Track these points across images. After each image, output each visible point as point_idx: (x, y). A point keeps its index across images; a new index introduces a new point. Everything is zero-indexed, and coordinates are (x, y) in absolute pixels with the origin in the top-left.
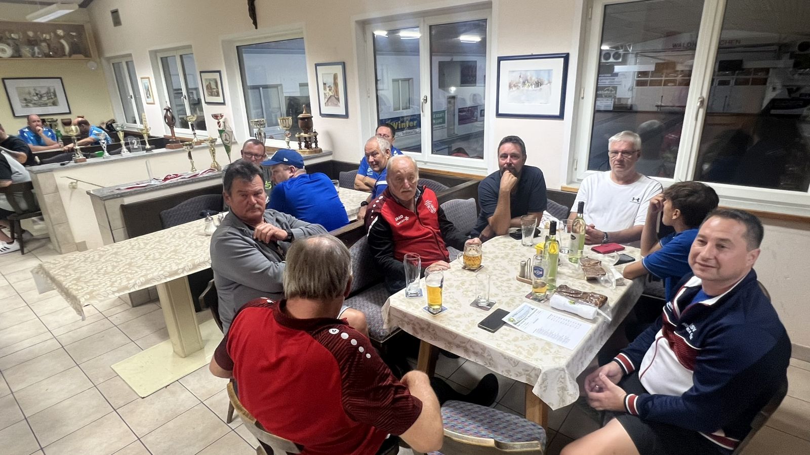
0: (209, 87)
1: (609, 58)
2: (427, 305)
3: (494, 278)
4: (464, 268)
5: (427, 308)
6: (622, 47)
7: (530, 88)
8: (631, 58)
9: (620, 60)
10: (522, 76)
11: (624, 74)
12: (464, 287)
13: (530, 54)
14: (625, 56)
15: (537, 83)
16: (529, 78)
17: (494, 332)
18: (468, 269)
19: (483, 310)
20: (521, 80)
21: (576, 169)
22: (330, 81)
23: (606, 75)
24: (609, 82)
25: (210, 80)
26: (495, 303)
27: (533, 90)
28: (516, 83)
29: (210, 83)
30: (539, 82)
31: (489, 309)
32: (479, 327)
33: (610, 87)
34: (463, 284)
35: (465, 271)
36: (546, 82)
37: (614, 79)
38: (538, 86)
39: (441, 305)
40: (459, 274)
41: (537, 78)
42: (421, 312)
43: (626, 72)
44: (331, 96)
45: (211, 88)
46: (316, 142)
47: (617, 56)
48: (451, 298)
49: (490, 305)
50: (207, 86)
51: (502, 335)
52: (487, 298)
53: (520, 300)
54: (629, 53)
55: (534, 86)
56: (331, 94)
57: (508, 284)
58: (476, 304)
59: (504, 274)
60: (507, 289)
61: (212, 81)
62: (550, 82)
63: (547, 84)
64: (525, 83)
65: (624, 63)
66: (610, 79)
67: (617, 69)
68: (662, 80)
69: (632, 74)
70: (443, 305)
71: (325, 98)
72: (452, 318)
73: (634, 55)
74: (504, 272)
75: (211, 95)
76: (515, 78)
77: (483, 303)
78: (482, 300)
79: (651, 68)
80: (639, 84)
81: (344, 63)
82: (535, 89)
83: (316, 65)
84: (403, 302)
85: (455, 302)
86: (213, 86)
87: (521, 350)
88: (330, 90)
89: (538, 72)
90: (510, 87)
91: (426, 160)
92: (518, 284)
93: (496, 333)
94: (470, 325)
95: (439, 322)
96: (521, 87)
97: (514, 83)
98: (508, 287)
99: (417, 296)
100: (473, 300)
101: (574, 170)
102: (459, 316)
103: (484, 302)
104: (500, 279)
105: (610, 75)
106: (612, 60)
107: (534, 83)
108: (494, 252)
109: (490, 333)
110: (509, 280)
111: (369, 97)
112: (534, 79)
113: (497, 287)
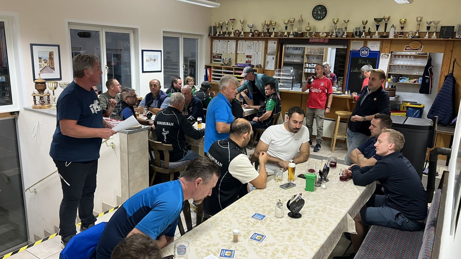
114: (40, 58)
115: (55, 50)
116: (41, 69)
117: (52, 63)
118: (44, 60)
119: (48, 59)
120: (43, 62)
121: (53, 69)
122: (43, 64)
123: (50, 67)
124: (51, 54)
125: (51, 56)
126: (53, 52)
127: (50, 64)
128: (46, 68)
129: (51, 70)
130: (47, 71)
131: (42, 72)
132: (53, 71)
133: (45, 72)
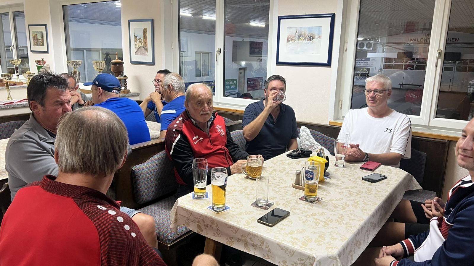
0: (35, 39)
1: (363, 47)
2: (211, 205)
3: (273, 185)
4: (247, 178)
5: (212, 207)
6: (372, 39)
7: (304, 41)
8: (379, 47)
9: (372, 49)
10: (297, 32)
11: (375, 59)
12: (246, 192)
13: (304, 14)
14: (375, 45)
15: (309, 37)
16: (303, 33)
17: (271, 226)
18: (250, 179)
19: (262, 209)
20: (297, 35)
21: (341, 108)
22: (141, 34)
23: (361, 59)
24: (363, 65)
25: (37, 32)
26: (273, 204)
27: (307, 43)
28: (293, 37)
29: (36, 35)
30: (311, 37)
31: (267, 209)
32: (258, 222)
33: (364, 68)
34: (245, 189)
35: (247, 180)
36: (317, 36)
37: (366, 63)
38: (310, 40)
39: (224, 204)
40: (243, 182)
41: (310, 33)
42: (206, 210)
43: (376, 58)
44: (140, 47)
45: (37, 38)
46: (125, 85)
47: (369, 45)
48: (234, 200)
49: (269, 205)
50: (34, 37)
51: (279, 229)
52: (266, 199)
53: (296, 202)
54: (378, 44)
55: (307, 39)
56: (141, 45)
57: (285, 190)
58: (256, 204)
59: (282, 183)
60: (284, 194)
61: (38, 33)
62: (320, 37)
63: (317, 38)
64: (300, 37)
65: (374, 51)
66: (364, 62)
67: (369, 55)
68: (403, 65)
69: (381, 58)
70: (226, 205)
71: (135, 48)
72: (234, 215)
73: (382, 45)
74: (281, 181)
75: (37, 44)
76: (292, 33)
77: (262, 203)
78: (261, 201)
79: (394, 55)
80: (386, 67)
81: (153, 19)
82: (308, 41)
83: (129, 21)
84: (190, 202)
85: (238, 203)
86: (39, 37)
87: (297, 241)
88: (140, 42)
89: (310, 28)
90: (288, 40)
91: (219, 102)
92: (294, 190)
93: (274, 227)
94: (250, 221)
95: (222, 218)
96: (297, 40)
97: (291, 37)
98: (285, 192)
99: (204, 198)
100: (254, 201)
101: (339, 108)
102: (241, 214)
103: (264, 203)
104: (278, 187)
105: (364, 59)
106: (365, 48)
107: (307, 37)
108: (273, 167)
109: (268, 227)
110: (286, 187)
111: (173, 48)
112: (308, 34)
113: (275, 192)
114: (136, 37)
115: (148, 25)
116: (136, 50)
117: (146, 43)
118: (139, 39)
119: (142, 38)
120: (138, 41)
121: (146, 49)
122: (138, 44)
123: (144, 48)
124: (145, 31)
125: (145, 33)
126: (146, 28)
127: (144, 44)
128: (140, 48)
129: (144, 51)
130: (141, 53)
131: (137, 54)
132: (147, 52)
133: (139, 53)
